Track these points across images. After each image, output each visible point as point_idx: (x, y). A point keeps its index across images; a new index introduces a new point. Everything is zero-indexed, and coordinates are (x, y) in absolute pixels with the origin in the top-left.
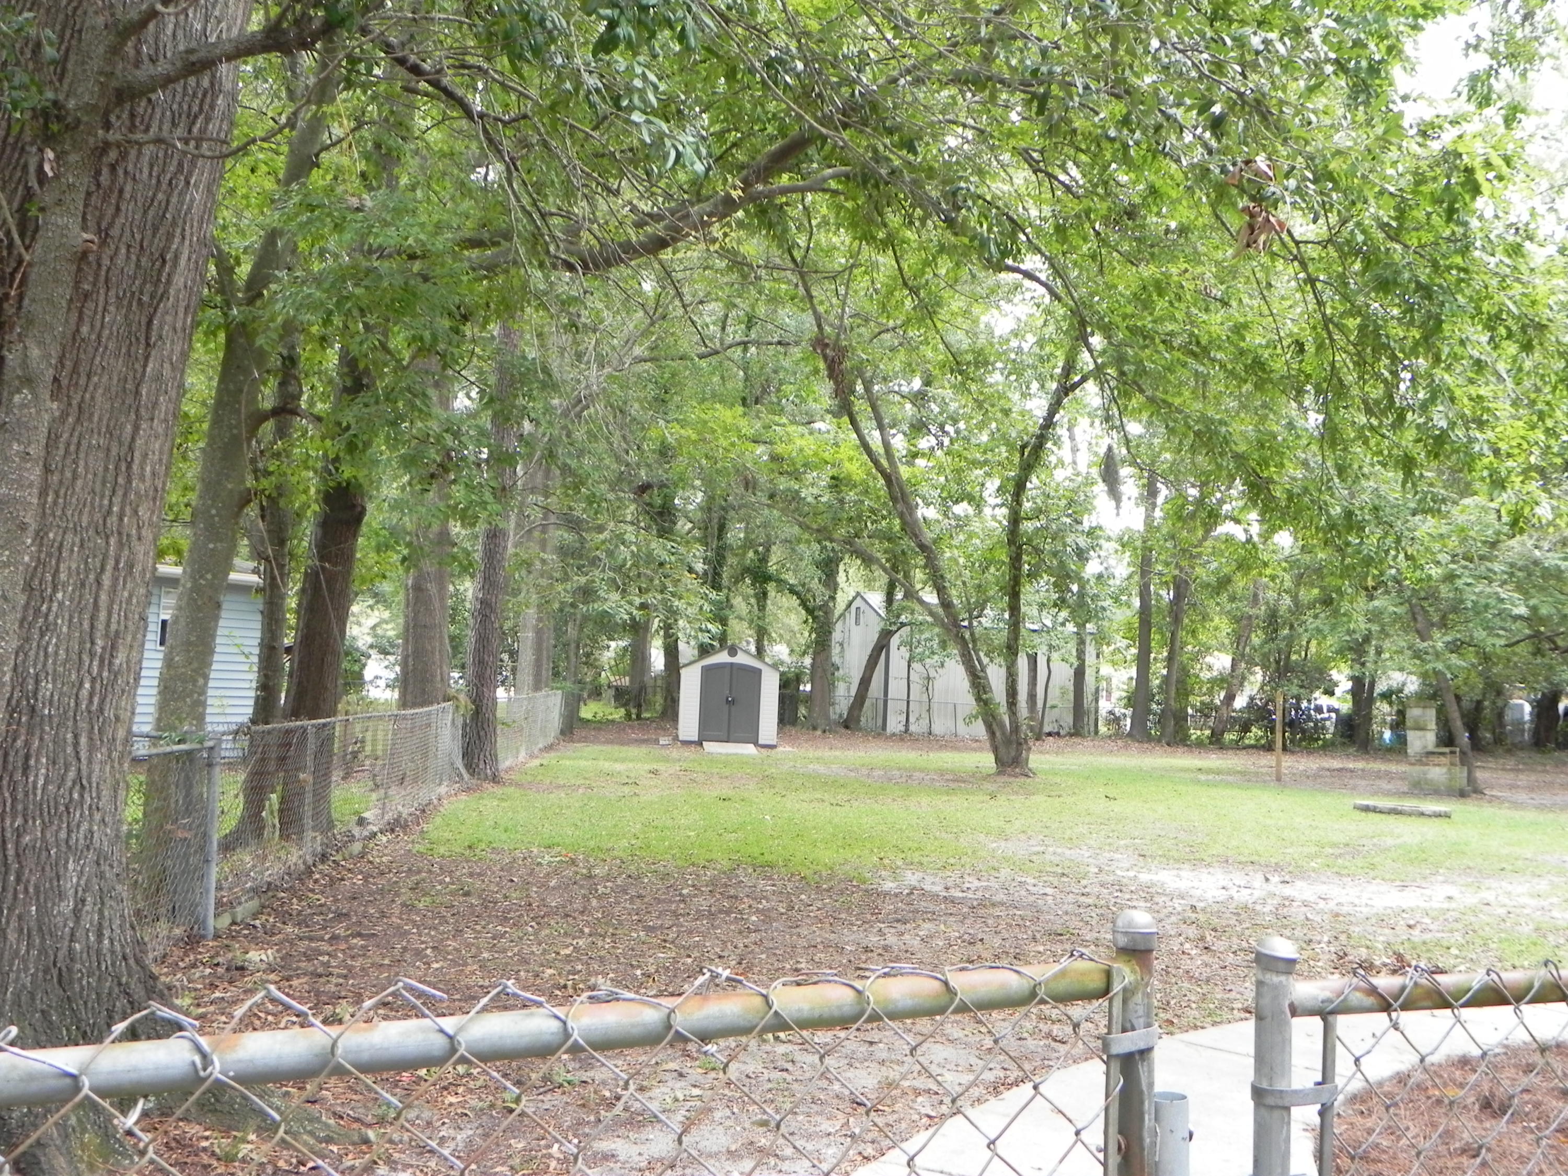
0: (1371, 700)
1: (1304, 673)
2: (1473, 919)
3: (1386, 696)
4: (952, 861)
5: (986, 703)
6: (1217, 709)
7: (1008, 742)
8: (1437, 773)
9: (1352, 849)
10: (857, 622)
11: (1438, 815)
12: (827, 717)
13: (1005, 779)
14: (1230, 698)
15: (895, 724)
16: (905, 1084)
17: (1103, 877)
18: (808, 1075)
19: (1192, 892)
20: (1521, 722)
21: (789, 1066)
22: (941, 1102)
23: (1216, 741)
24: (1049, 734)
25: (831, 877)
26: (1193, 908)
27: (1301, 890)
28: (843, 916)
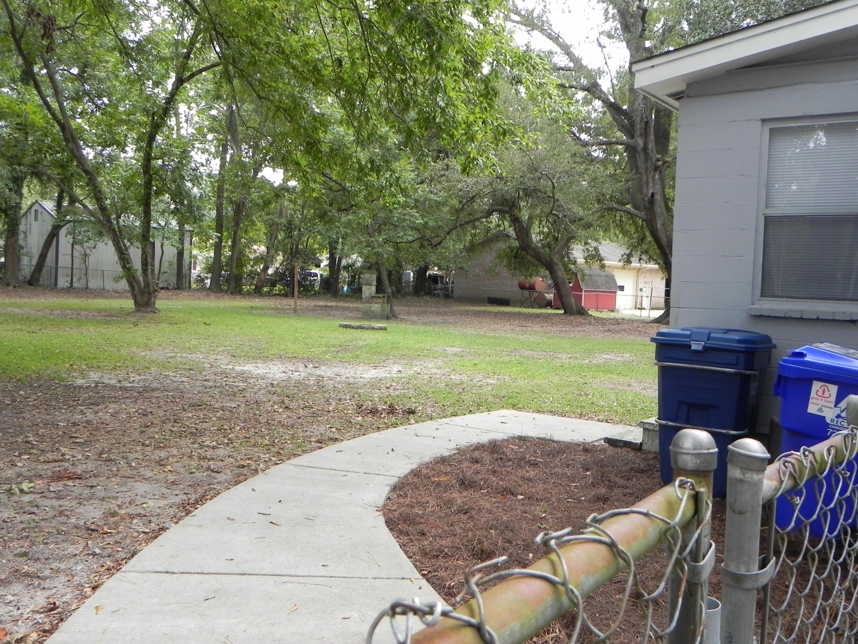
0: (339, 270)
1: (306, 255)
2: (415, 382)
3: (346, 268)
4: (118, 364)
5: (129, 269)
6: (258, 274)
7: (142, 293)
8: (376, 307)
9: (343, 348)
10: (36, 219)
11: (381, 329)
12: (17, 278)
13: (141, 314)
14: (266, 268)
15: (63, 282)
16: (123, 512)
17: (214, 370)
18: (50, 515)
19: (267, 375)
20: (409, 282)
21: (35, 510)
22: (150, 522)
23: (258, 292)
24: (162, 288)
25: (38, 379)
26: (272, 385)
27: (326, 371)
28: (53, 403)
